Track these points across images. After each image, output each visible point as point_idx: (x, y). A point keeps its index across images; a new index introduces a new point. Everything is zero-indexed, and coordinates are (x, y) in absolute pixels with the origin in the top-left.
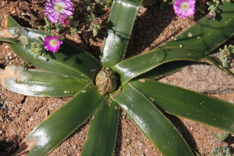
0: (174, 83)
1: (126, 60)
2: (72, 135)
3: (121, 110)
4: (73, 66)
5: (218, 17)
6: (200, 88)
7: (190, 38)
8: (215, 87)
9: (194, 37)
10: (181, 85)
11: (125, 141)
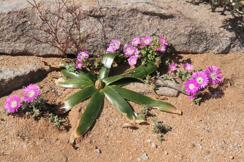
0: (127, 88)
1: (108, 78)
2: (83, 101)
3: (104, 96)
4: (87, 76)
5: (146, 65)
6: (138, 91)
7: (135, 73)
8: (143, 91)
9: (136, 73)
10: (130, 89)
11: (105, 107)
